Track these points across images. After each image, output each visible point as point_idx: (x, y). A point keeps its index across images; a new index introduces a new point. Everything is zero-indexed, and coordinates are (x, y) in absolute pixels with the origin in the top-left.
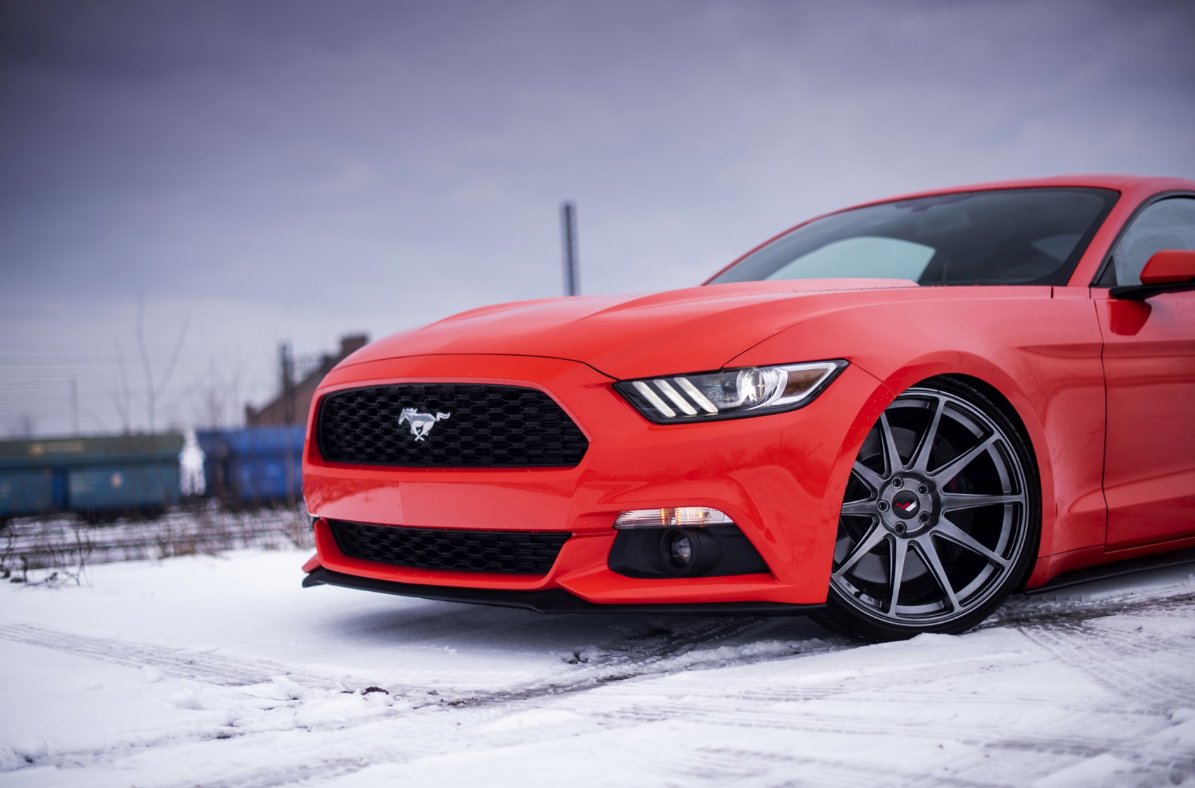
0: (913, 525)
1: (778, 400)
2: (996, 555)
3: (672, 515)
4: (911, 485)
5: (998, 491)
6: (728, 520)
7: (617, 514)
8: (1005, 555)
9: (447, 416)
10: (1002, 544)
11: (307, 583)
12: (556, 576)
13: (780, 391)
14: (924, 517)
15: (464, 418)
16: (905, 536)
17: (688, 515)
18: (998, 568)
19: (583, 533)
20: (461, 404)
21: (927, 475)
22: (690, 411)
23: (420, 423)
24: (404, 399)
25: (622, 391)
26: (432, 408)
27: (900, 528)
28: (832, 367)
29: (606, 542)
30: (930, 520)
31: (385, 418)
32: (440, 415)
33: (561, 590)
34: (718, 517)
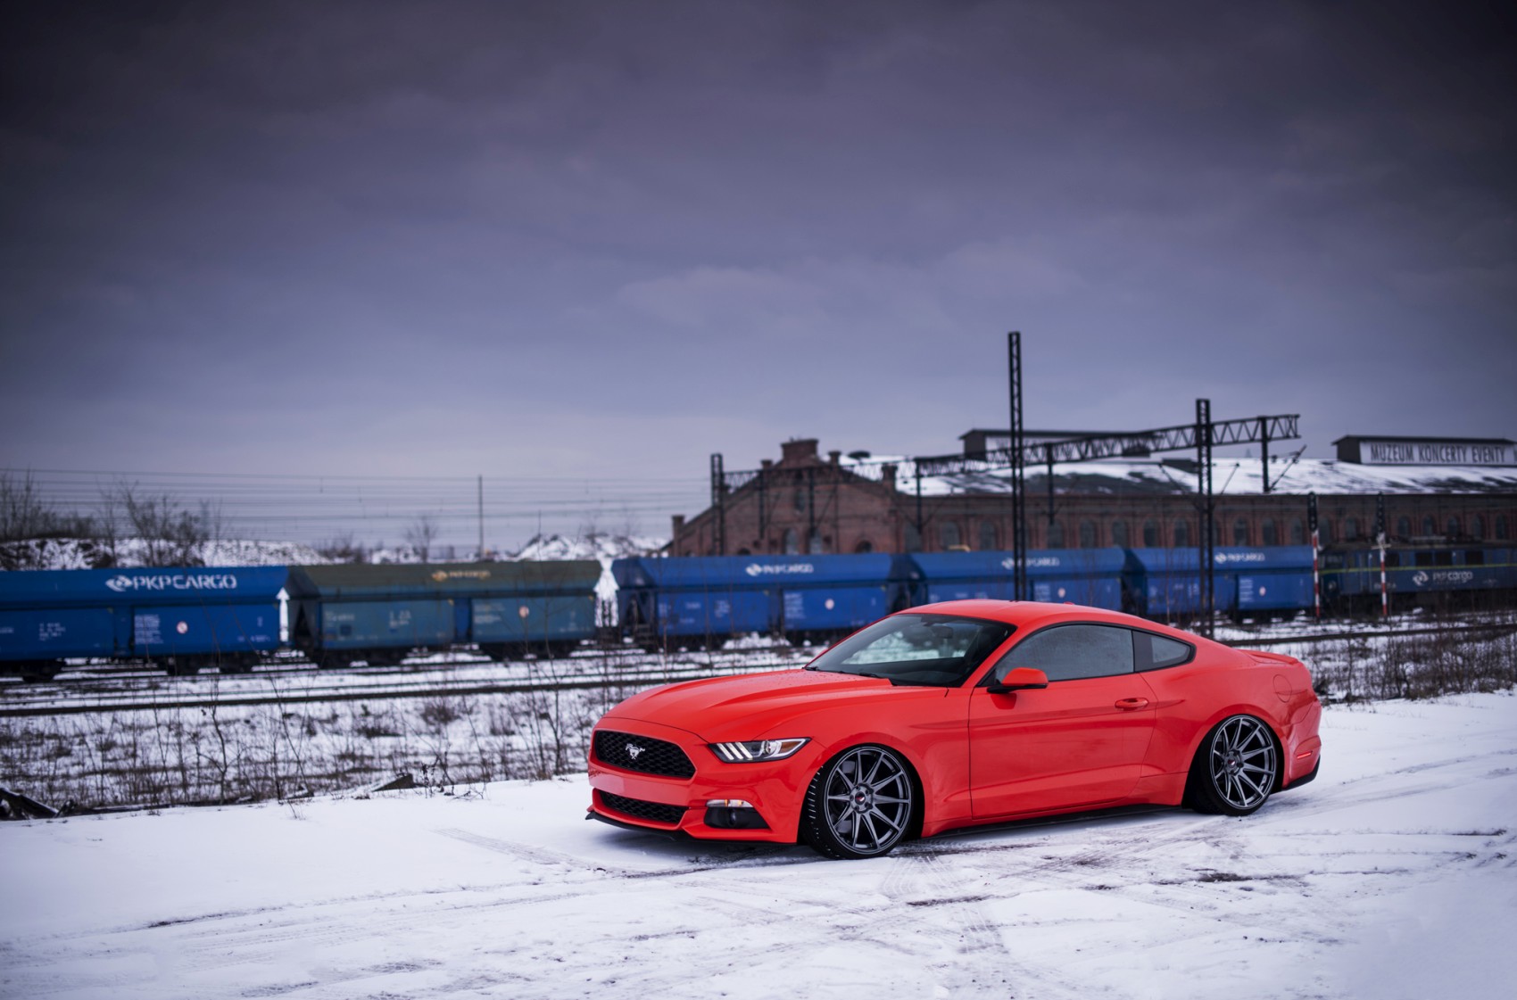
0: (862, 808)
1: (776, 755)
2: (895, 824)
3: (729, 802)
4: (863, 790)
5: (897, 797)
6: (751, 806)
7: (707, 801)
8: (899, 825)
9: (644, 750)
10: (897, 821)
11: (588, 818)
12: (682, 825)
13: (778, 750)
14: (866, 805)
15: (651, 752)
16: (859, 812)
17: (735, 803)
18: (895, 831)
19: (694, 808)
20: (650, 746)
21: (871, 786)
22: (740, 757)
23: (634, 752)
24: (628, 739)
25: (712, 748)
26: (638, 745)
27: (856, 808)
28: (803, 741)
29: (704, 811)
30: (869, 806)
31: (621, 746)
32: (641, 749)
33: (683, 831)
34: (747, 805)
